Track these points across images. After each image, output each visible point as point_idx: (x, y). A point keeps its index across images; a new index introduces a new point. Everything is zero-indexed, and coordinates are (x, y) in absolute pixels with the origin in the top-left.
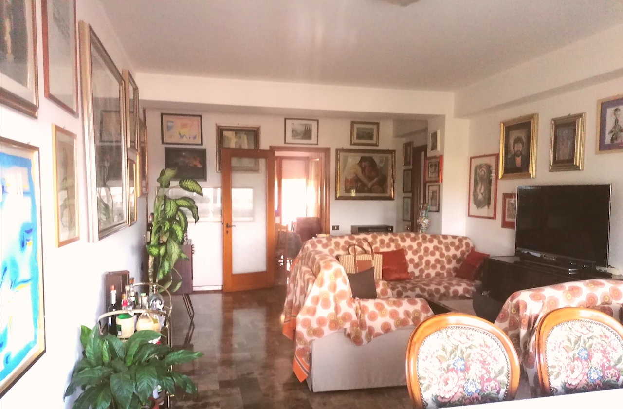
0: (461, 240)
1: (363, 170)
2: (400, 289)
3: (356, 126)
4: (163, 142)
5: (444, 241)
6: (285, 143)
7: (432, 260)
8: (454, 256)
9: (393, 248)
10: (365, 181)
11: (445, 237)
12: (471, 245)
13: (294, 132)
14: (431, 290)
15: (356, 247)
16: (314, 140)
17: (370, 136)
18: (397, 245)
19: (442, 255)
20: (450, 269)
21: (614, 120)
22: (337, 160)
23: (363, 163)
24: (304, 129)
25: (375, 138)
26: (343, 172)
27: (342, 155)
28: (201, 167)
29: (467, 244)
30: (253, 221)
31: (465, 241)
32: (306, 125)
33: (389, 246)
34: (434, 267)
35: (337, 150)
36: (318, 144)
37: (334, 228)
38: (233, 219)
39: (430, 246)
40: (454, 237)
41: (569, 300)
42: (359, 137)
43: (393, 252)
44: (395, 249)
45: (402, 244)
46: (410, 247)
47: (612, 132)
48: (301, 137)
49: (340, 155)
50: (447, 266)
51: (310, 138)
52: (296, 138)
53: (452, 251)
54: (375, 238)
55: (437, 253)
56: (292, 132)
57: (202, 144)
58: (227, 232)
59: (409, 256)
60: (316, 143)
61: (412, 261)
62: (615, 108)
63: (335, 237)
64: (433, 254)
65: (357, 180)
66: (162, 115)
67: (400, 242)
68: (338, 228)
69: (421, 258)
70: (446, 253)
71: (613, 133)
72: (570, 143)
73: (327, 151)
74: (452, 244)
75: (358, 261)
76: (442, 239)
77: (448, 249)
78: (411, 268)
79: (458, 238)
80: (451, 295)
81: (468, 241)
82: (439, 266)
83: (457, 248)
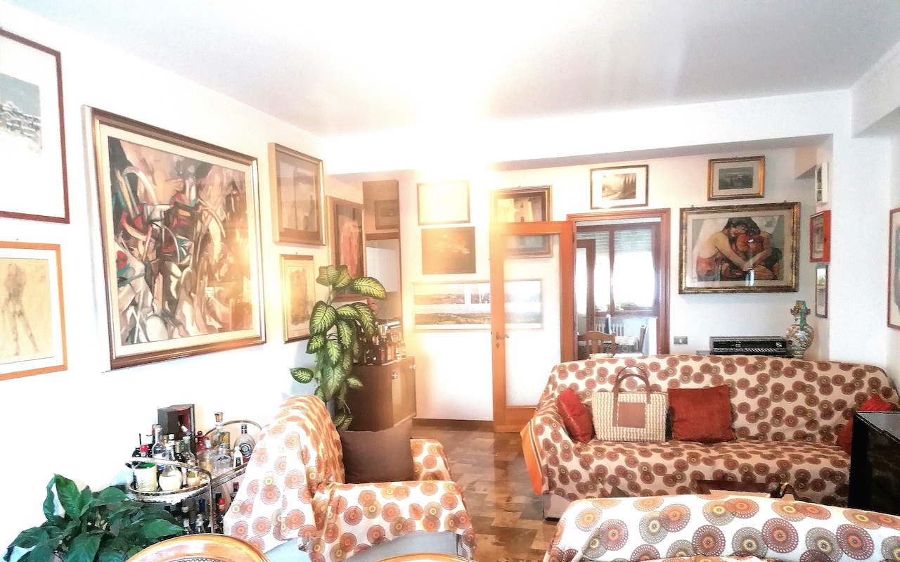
0: (859, 374)
1: (732, 241)
2: (684, 458)
3: (718, 167)
4: (419, 224)
5: (820, 373)
6: (592, 208)
7: (789, 408)
8: (840, 405)
9: (707, 382)
10: (737, 259)
11: (825, 366)
12: (885, 383)
13: (606, 190)
14: (749, 466)
16: (640, 197)
17: (747, 181)
18: (716, 378)
19: (812, 400)
20: (828, 428)
22: (683, 227)
23: (733, 230)
24: (622, 183)
25: (756, 183)
26: (693, 248)
27: (691, 218)
28: (468, 252)
29: (875, 383)
30: (542, 328)
31: (869, 375)
32: (625, 175)
33: (699, 378)
34: (792, 422)
35: (682, 210)
36: (646, 204)
37: (677, 342)
38: (508, 326)
39: (788, 383)
40: (845, 366)
42: (723, 185)
43: (705, 391)
44: (711, 386)
45: (726, 377)
46: (743, 384)
48: (617, 195)
49: (686, 219)
50: (823, 423)
51: (633, 195)
52: (609, 197)
53: (837, 394)
55: (801, 399)
56: (603, 189)
57: (469, 221)
58: (498, 345)
59: (739, 398)
60: (644, 203)
61: (744, 408)
64: (791, 397)
65: (719, 259)
67: (722, 373)
68: (685, 341)
69: (764, 403)
70: (822, 398)
73: (665, 213)
74: (839, 380)
76: (816, 370)
77: (826, 389)
78: (741, 421)
79: (854, 368)
80: (793, 480)
81: (878, 375)
82: (802, 420)
83: (848, 389)
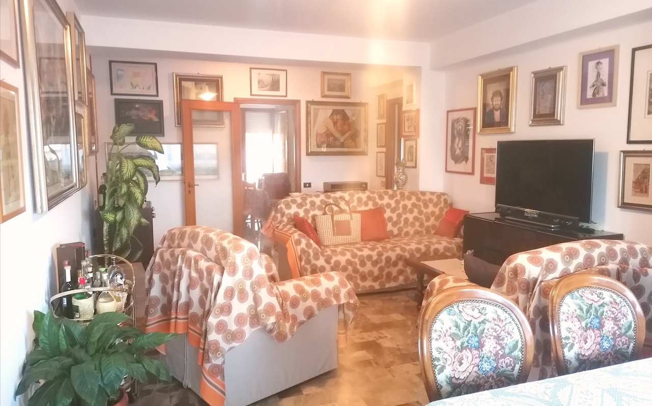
0: (439, 196)
1: (335, 123)
2: (380, 249)
3: (327, 77)
4: (112, 94)
5: (423, 198)
6: (251, 95)
7: (411, 217)
8: (433, 213)
9: (371, 206)
10: (337, 135)
11: (423, 193)
12: (449, 202)
13: (261, 83)
14: (412, 249)
15: (333, 206)
16: (282, 92)
17: (342, 88)
18: (375, 204)
19: (420, 212)
20: (428, 226)
21: (596, 74)
22: (308, 113)
23: (335, 117)
24: (271, 79)
25: (347, 89)
26: (314, 126)
27: (313, 107)
28: (158, 120)
29: (446, 201)
30: (218, 179)
31: (443, 198)
32: (273, 75)
33: (366, 204)
34: (413, 225)
35: (308, 102)
36: (286, 96)
37: (305, 185)
38: (196, 177)
39: (409, 204)
40: (432, 193)
41: (568, 262)
42: (329, 89)
43: (370, 210)
44: (373, 208)
45: (380, 202)
46: (389, 205)
47: (593, 86)
48: (267, 88)
49: (310, 108)
50: (426, 224)
51: (278, 89)
52: (263, 89)
53: (431, 208)
54: (352, 196)
55: (416, 211)
56: (259, 82)
57: (157, 96)
58: (190, 192)
59: (388, 214)
60: (285, 95)
61: (390, 219)
62: (597, 61)
63: (310, 196)
64: (411, 211)
65: (329, 134)
66: (110, 62)
67: (378, 200)
68: (310, 185)
69: (399, 216)
70: (425, 211)
71: (595, 87)
72: (550, 97)
73: (296, 103)
74: (431, 200)
75: (336, 221)
76: (420, 196)
77: (426, 206)
78: (389, 227)
79: (436, 194)
80: (432, 254)
81: (446, 197)
82: (417, 224)
83: (436, 205)
